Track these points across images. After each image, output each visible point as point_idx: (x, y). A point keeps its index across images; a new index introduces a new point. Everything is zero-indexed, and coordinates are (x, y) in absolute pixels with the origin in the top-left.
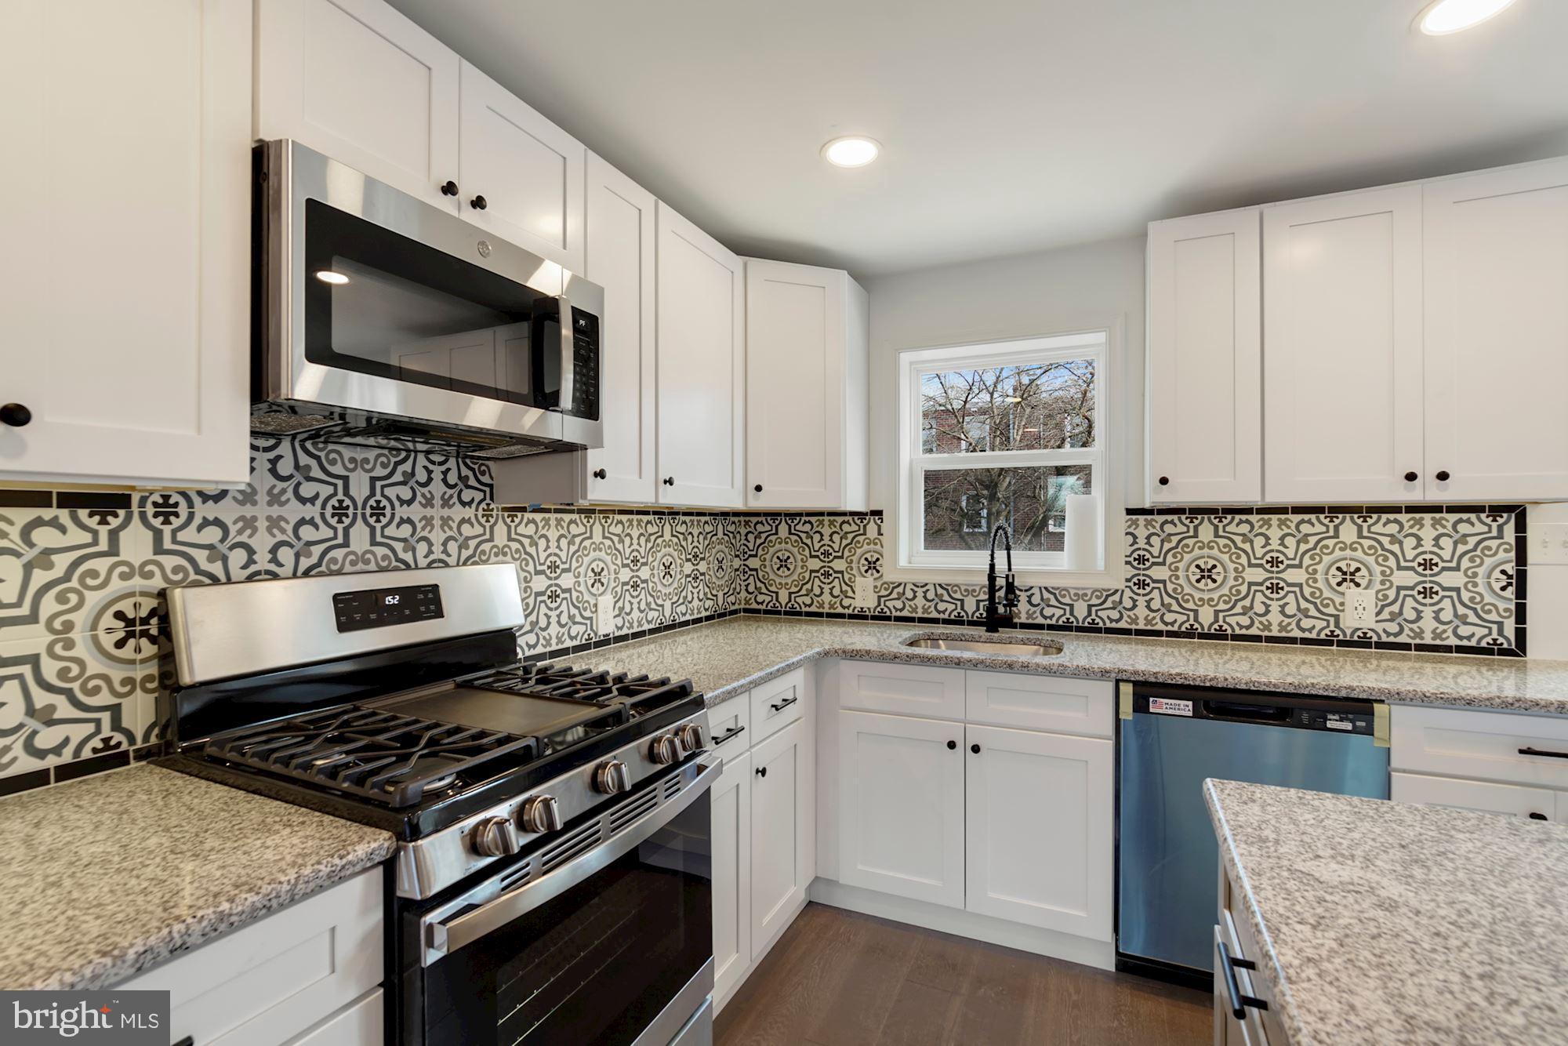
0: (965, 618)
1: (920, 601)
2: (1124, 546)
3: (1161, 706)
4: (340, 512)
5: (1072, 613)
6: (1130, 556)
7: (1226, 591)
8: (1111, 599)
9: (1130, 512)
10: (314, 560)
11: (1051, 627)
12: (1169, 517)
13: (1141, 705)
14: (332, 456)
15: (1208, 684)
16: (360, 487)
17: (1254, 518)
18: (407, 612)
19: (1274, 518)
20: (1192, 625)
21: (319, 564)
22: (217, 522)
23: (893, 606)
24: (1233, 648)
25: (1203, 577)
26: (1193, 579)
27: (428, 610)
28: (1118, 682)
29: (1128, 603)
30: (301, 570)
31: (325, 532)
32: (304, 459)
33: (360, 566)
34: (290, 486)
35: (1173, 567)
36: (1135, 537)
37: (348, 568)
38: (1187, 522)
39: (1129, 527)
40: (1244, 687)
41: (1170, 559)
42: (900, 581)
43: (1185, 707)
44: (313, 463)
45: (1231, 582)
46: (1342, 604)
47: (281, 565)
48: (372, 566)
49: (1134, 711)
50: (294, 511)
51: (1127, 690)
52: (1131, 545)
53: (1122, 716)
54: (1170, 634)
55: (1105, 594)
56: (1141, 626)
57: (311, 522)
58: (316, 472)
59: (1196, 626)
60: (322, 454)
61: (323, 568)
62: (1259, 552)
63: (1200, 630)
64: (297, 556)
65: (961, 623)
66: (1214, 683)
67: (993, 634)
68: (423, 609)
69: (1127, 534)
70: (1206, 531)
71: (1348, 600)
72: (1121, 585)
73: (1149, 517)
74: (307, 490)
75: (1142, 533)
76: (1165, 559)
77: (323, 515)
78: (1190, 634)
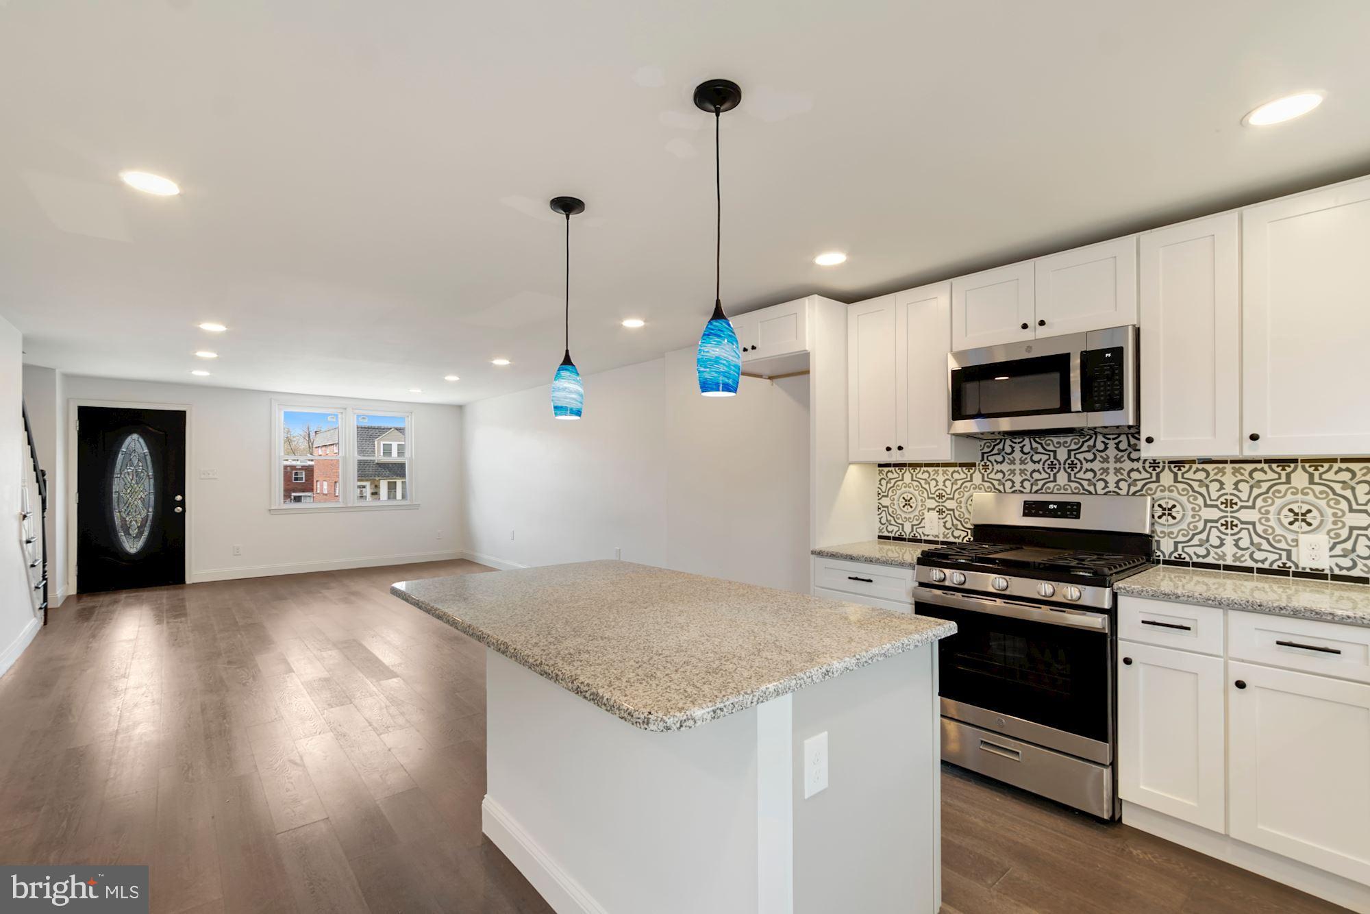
4: (1052, 467)
10: (1039, 487)
14: (1048, 442)
16: (1062, 454)
18: (1059, 513)
21: (1041, 489)
22: (1001, 471)
27: (1072, 514)
30: (1033, 491)
31: (1044, 475)
32: (1035, 445)
33: (1062, 491)
34: (1028, 457)
37: (1055, 491)
44: (1039, 446)
47: (1025, 488)
48: (1069, 491)
50: (1030, 466)
57: (1038, 471)
58: (1040, 450)
60: (1043, 442)
61: (1043, 491)
64: (1032, 485)
68: (1068, 513)
74: (1036, 458)
77: (1043, 468)
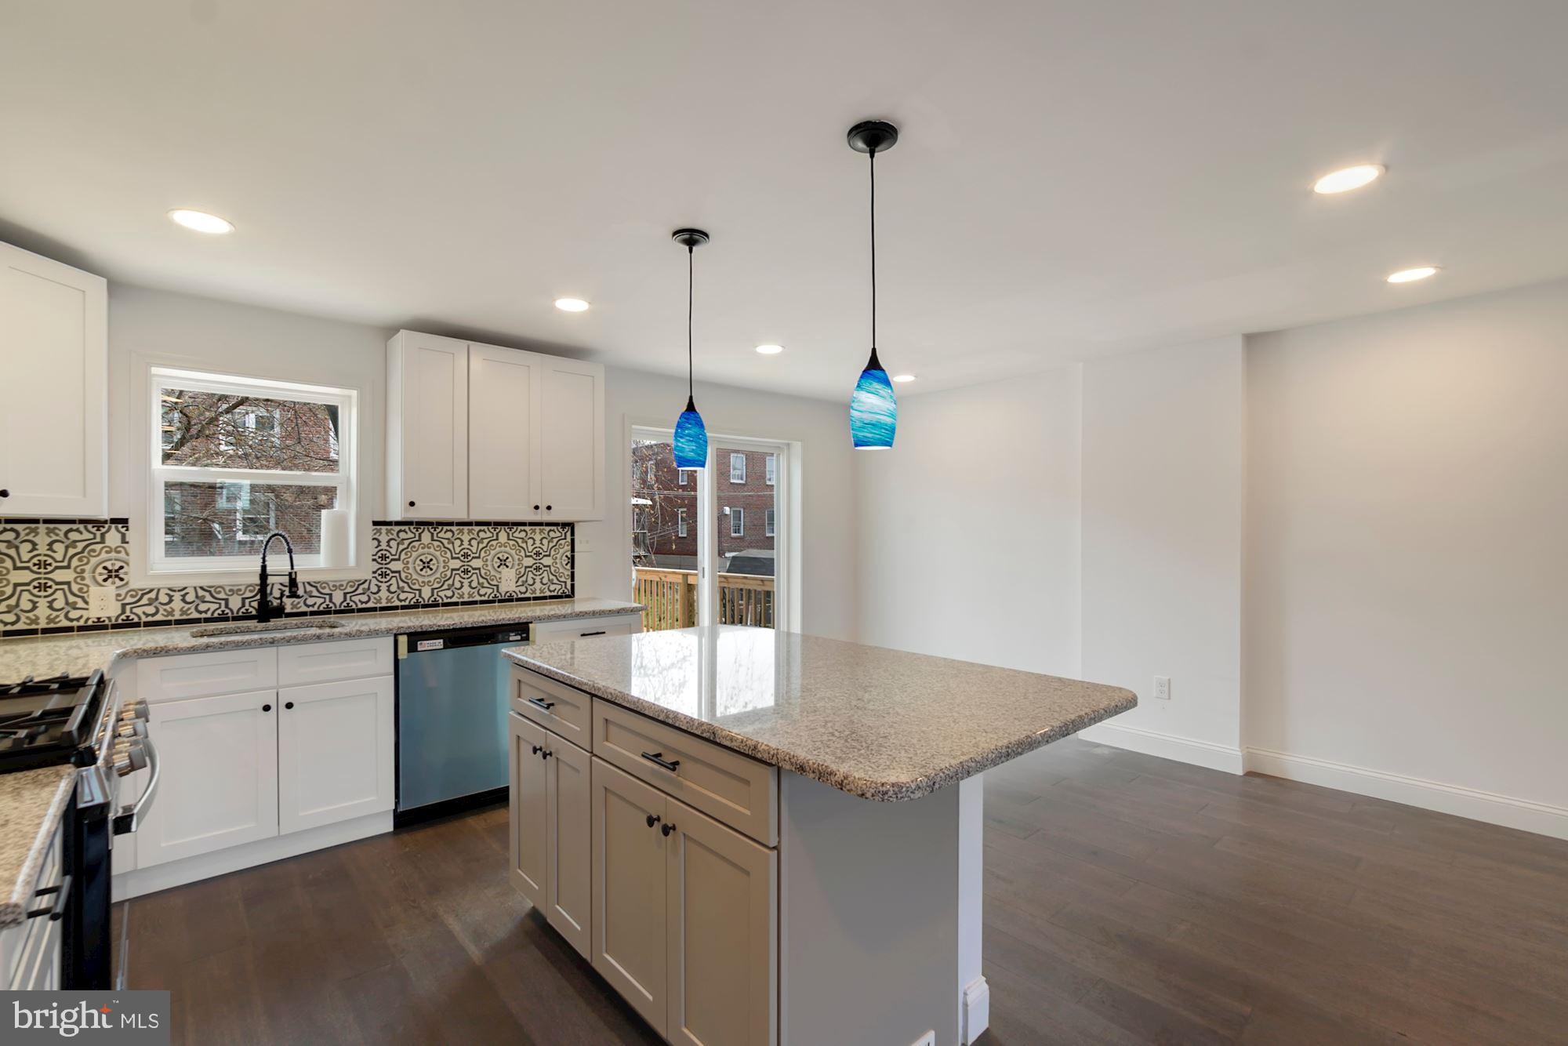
0: (230, 615)
1: (177, 604)
2: (371, 548)
3: (424, 645)
5: (331, 601)
6: (375, 555)
7: (438, 575)
8: (361, 587)
9: (375, 523)
11: (313, 613)
12: (403, 528)
13: (412, 648)
15: (451, 627)
17: (454, 528)
19: (466, 528)
20: (417, 600)
23: (142, 612)
24: (443, 611)
25: (424, 567)
26: (418, 569)
28: (396, 636)
29: (374, 589)
35: (405, 561)
36: (379, 542)
38: (414, 531)
39: (375, 534)
40: (470, 626)
41: (403, 556)
42: (152, 587)
43: (439, 643)
45: (442, 570)
46: (500, 578)
49: (408, 652)
51: (403, 640)
52: (377, 547)
53: (400, 657)
54: (403, 607)
55: (357, 583)
56: (384, 604)
59: (420, 600)
62: (458, 550)
63: (422, 603)
65: (227, 619)
66: (454, 626)
67: (268, 623)
69: (374, 539)
70: (426, 537)
71: (503, 576)
72: (369, 576)
73: (389, 527)
75: (384, 538)
76: (400, 556)
78: (416, 606)
